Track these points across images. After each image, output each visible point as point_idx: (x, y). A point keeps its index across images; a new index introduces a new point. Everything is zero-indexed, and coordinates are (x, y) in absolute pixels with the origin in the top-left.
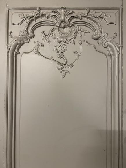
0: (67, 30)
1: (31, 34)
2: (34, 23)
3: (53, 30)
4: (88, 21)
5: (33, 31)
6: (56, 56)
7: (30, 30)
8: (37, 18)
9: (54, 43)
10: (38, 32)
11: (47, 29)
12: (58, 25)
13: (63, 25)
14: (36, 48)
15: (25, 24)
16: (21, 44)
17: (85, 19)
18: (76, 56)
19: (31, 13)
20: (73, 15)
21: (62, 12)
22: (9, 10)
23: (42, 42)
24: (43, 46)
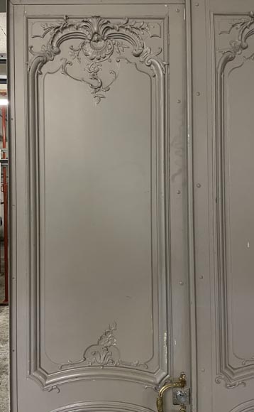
0: (101, 44)
1: (56, 49)
2: (60, 35)
3: (84, 44)
4: (127, 33)
5: (58, 46)
6: (88, 77)
7: (55, 44)
8: (63, 29)
9: (85, 60)
10: (65, 46)
11: (76, 43)
12: (89, 37)
13: (96, 38)
14: (63, 67)
15: (49, 36)
16: (44, 63)
17: (123, 31)
18: (113, 76)
19: (56, 23)
20: (108, 25)
21: (94, 21)
22: (27, 18)
23: (70, 59)
24: (71, 64)
